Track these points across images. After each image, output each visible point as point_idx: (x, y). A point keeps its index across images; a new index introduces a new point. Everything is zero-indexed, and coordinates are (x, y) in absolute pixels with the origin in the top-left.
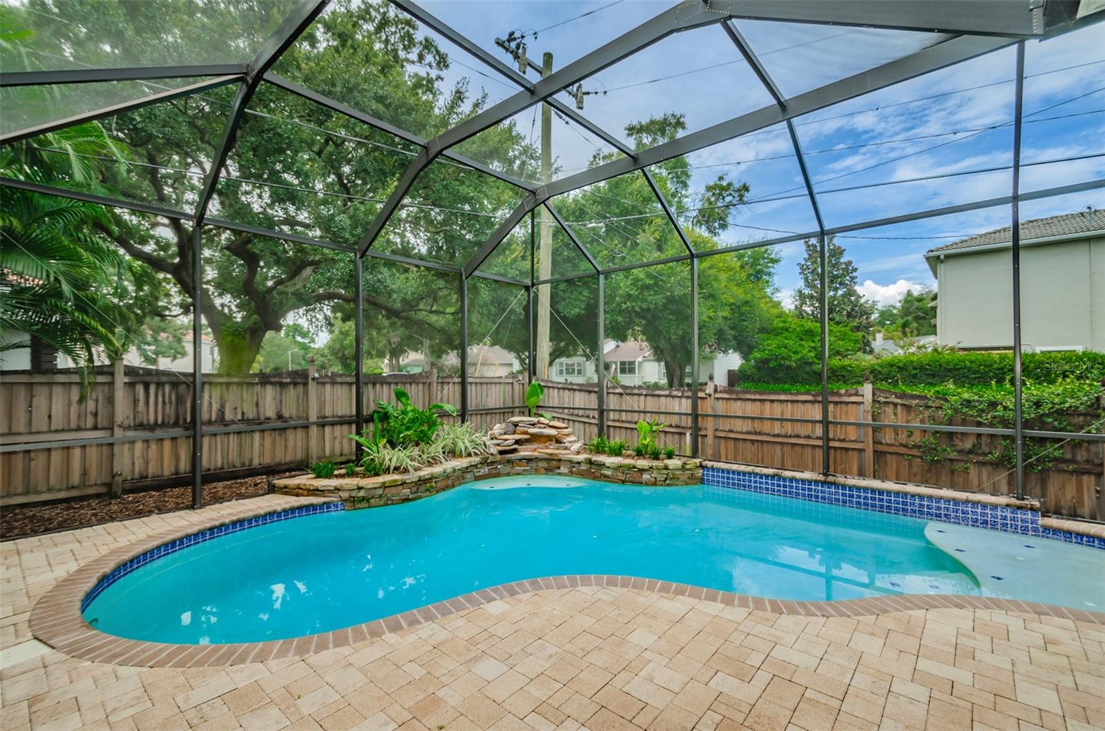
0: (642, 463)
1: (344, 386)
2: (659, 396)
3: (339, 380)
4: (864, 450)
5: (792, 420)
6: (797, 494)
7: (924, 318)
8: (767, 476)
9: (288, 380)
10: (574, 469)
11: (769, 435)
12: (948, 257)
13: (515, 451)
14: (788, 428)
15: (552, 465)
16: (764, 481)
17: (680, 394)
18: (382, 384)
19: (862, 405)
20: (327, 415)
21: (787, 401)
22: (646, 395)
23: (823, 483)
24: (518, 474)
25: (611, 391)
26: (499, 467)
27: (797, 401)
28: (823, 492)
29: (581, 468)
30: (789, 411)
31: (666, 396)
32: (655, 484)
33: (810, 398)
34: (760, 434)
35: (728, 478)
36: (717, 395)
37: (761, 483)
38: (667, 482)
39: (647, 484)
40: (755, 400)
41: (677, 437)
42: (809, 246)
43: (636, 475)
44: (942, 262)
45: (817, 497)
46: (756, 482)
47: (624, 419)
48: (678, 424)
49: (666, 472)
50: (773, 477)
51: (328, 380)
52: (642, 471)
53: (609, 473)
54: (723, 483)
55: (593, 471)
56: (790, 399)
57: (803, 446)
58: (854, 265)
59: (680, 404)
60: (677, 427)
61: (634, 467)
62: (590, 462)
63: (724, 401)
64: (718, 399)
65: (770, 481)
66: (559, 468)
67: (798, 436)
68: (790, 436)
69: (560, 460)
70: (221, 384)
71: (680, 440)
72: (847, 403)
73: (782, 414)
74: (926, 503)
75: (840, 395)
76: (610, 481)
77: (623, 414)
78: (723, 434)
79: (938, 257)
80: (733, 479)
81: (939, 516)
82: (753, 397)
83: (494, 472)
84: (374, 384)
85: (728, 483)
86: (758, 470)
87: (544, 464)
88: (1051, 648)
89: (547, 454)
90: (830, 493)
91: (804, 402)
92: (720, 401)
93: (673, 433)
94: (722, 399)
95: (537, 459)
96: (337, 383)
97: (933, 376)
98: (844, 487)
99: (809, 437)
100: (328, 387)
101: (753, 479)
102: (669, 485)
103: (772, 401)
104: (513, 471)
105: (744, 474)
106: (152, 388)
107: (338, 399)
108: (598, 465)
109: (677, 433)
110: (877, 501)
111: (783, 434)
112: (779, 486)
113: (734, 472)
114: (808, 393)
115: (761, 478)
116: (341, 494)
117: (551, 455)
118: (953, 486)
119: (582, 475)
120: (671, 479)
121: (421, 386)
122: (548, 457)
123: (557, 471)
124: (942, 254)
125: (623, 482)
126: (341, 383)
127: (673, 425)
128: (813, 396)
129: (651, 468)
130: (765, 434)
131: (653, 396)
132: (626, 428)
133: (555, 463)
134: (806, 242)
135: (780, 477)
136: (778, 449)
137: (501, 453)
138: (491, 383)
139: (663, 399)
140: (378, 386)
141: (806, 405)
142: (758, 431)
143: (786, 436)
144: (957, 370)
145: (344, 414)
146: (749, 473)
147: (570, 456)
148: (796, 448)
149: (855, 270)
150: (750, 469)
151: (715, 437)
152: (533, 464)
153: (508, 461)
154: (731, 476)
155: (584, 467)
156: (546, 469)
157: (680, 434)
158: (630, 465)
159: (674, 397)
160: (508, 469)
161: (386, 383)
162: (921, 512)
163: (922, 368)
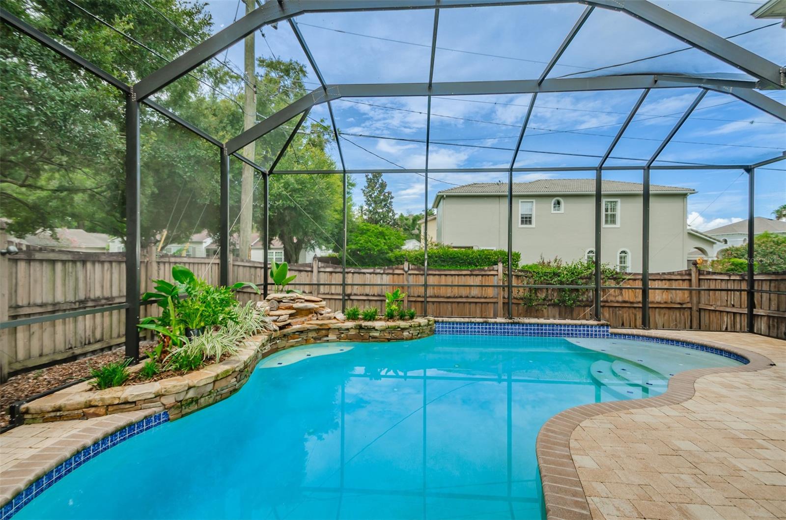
0: (402, 324)
1: (45, 264)
2: (364, 273)
3: (38, 256)
4: (497, 303)
5: (459, 286)
6: (497, 332)
7: (408, 229)
8: (479, 323)
10: (342, 335)
11: (443, 297)
12: (447, 196)
13: (289, 324)
14: (456, 291)
15: (321, 334)
16: (477, 326)
17: (382, 272)
18: (94, 263)
19: (496, 276)
20: (20, 304)
21: (455, 275)
22: (353, 273)
23: (512, 324)
24: (292, 346)
25: (322, 270)
26: (278, 341)
27: (461, 275)
28: (512, 329)
29: (350, 333)
30: (456, 280)
31: (370, 273)
32: (411, 339)
33: (469, 273)
34: (438, 297)
35: (453, 328)
36: (410, 272)
37: (475, 328)
38: (419, 336)
39: (407, 339)
40: (435, 275)
41: (378, 303)
42: (368, 179)
43: (399, 333)
44: (444, 199)
45: (508, 333)
46: (471, 328)
47: (333, 292)
48: (380, 293)
49: (418, 328)
50: (482, 323)
51: (22, 256)
52: (403, 329)
53: (376, 334)
54: (449, 332)
55: (362, 335)
56: (457, 273)
57: (464, 303)
58: (393, 195)
59: (382, 279)
60: (379, 295)
61: (399, 328)
62: (360, 328)
63: (415, 276)
64: (410, 274)
65: (480, 327)
66: (327, 336)
67: (461, 297)
68: (457, 297)
69: (329, 329)
71: (381, 306)
72: (488, 275)
73: (452, 282)
74: (563, 328)
75: (485, 271)
76: (377, 341)
77: (333, 287)
78: (414, 299)
79: (443, 196)
80: (457, 328)
81: (568, 334)
82: (434, 273)
83: (274, 347)
84: (84, 262)
85: (453, 331)
86: (473, 320)
87: (314, 334)
89: (318, 325)
90: (515, 329)
91: (465, 275)
92: (412, 276)
93: (376, 301)
94: (413, 274)
95: (309, 330)
96: (35, 260)
97: (444, 261)
98: (523, 324)
99: (467, 297)
100: (22, 266)
101: (470, 326)
102: (420, 338)
103: (446, 275)
104: (288, 344)
105: (464, 323)
107: (35, 281)
108: (368, 329)
109: (379, 300)
110: (540, 331)
111: (453, 296)
112: (486, 328)
113: (457, 323)
114: (467, 270)
115: (475, 325)
116: (164, 400)
117: (321, 325)
118: (572, 319)
119: (351, 339)
120: (421, 333)
122: (318, 327)
123: (326, 339)
124: (445, 194)
125: (389, 340)
127: (376, 294)
128: (471, 271)
129: (411, 326)
130: (441, 297)
131: (359, 273)
132: (335, 299)
133: (324, 332)
134: (367, 176)
135: (486, 323)
136: (449, 306)
137: (281, 328)
138: (202, 263)
139: (368, 275)
140: (89, 265)
141: (466, 277)
142: (437, 295)
143: (454, 297)
144: (455, 258)
145: (44, 301)
146: (468, 323)
147: (340, 325)
148: (460, 304)
149: (392, 198)
150: (467, 320)
151: (408, 301)
152: (304, 336)
153: (285, 336)
154: (455, 326)
155: (352, 332)
156: (315, 339)
157: (382, 301)
158: (395, 326)
159: (377, 274)
160: (284, 343)
161: (99, 261)
162: (561, 334)
163: (440, 257)
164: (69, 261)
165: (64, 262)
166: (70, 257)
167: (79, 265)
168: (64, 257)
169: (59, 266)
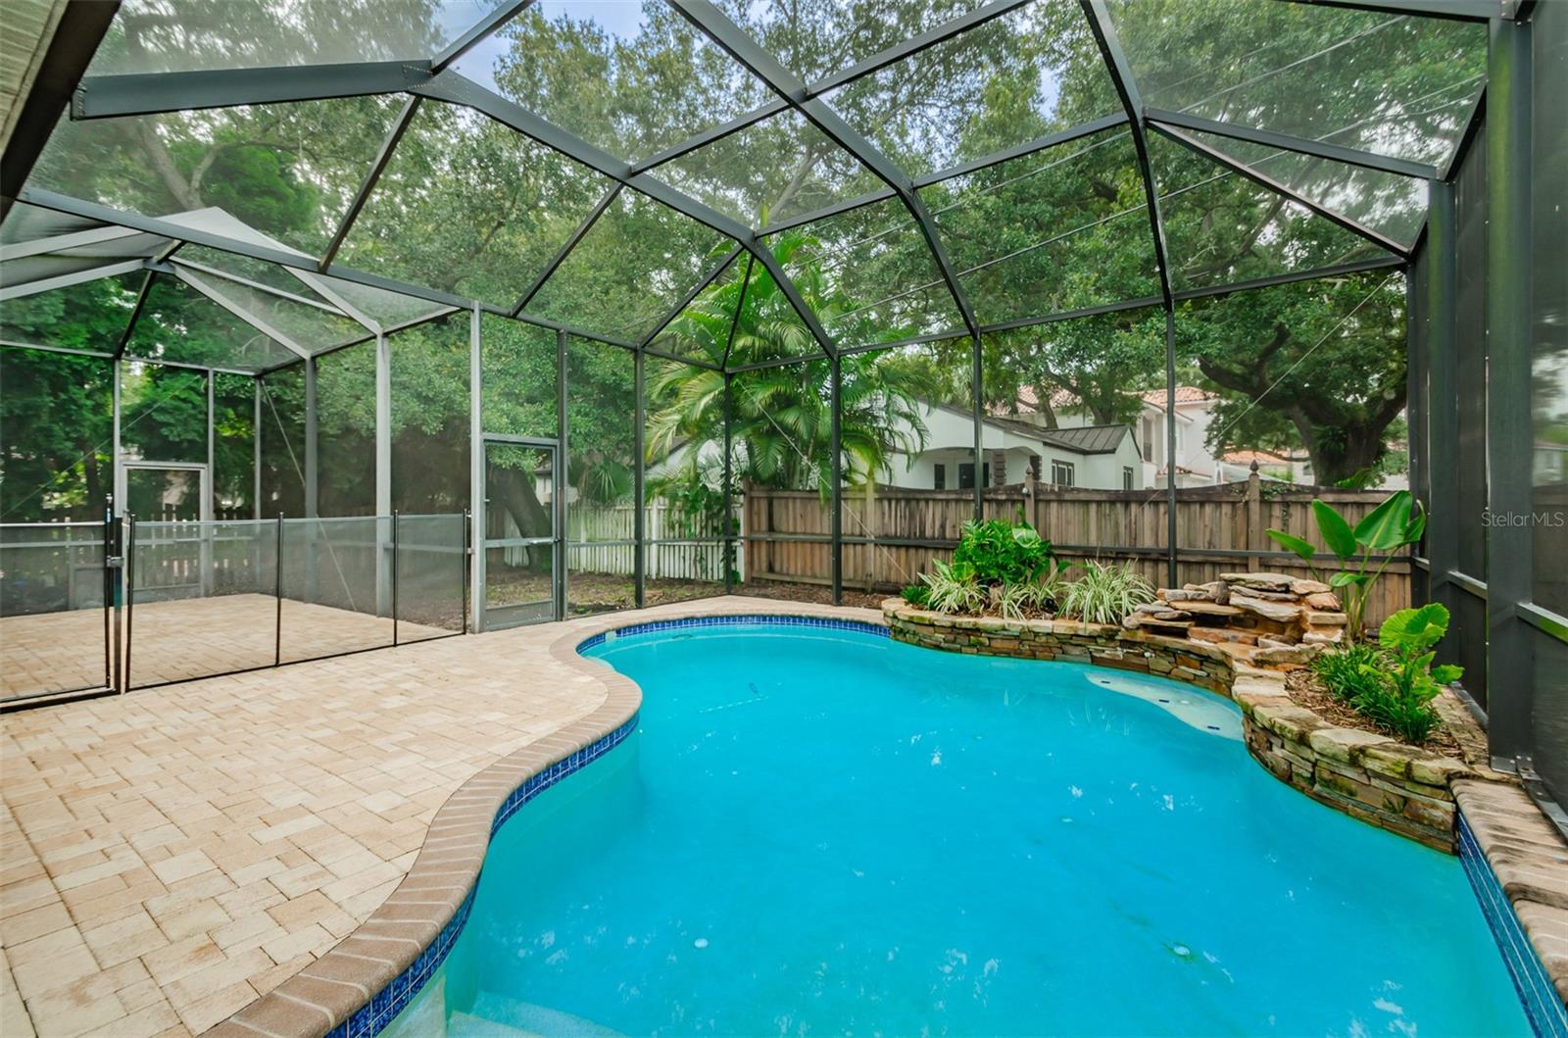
1: (1077, 505)
9: (1004, 497)
13: (1182, 632)
18: (1141, 503)
26: (1146, 654)
51: (1053, 497)
70: (942, 500)
88: (202, 940)
96: (1066, 501)
100: (1054, 506)
104: (1175, 672)
106: (893, 503)
107: (1068, 521)
121: (1226, 509)
126: (1073, 502)
137: (1150, 629)
140: (1134, 507)
145: (1077, 543)
152: (1209, 669)
153: (1165, 649)
160: (1164, 664)
164: (1105, 501)
165: (1099, 503)
166: (1104, 497)
167: (1120, 507)
168: (1097, 497)
169: (1093, 508)
